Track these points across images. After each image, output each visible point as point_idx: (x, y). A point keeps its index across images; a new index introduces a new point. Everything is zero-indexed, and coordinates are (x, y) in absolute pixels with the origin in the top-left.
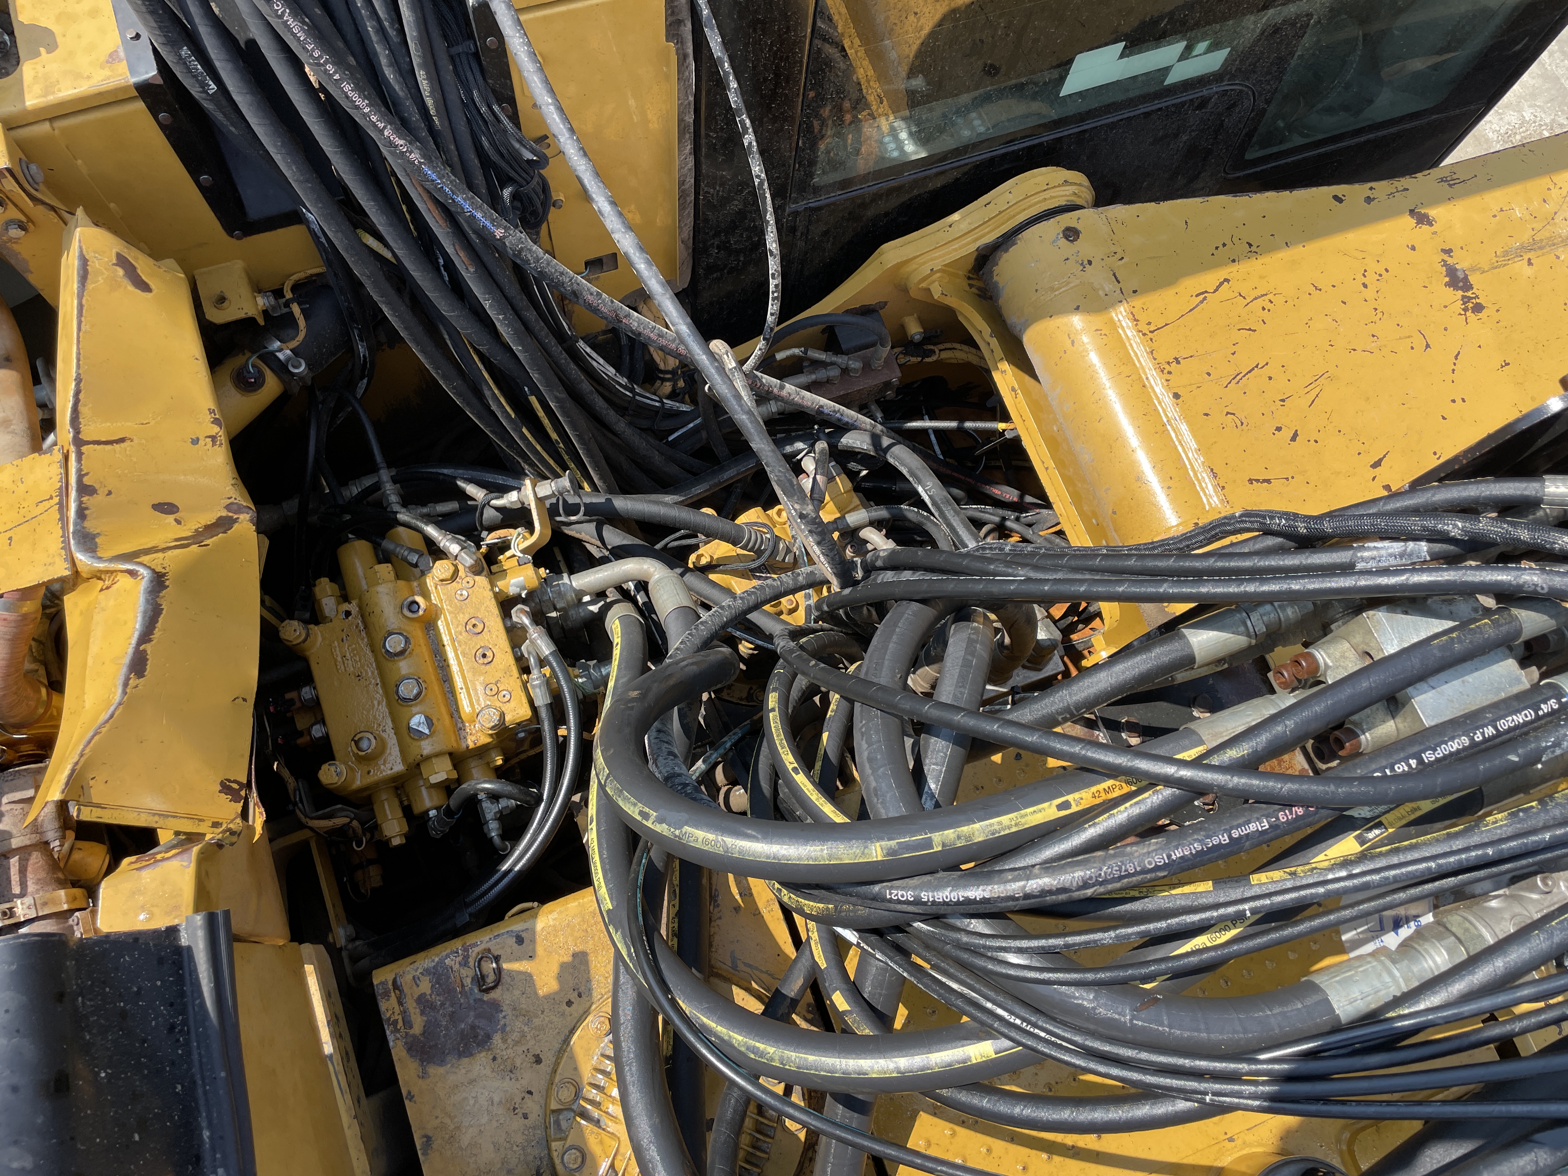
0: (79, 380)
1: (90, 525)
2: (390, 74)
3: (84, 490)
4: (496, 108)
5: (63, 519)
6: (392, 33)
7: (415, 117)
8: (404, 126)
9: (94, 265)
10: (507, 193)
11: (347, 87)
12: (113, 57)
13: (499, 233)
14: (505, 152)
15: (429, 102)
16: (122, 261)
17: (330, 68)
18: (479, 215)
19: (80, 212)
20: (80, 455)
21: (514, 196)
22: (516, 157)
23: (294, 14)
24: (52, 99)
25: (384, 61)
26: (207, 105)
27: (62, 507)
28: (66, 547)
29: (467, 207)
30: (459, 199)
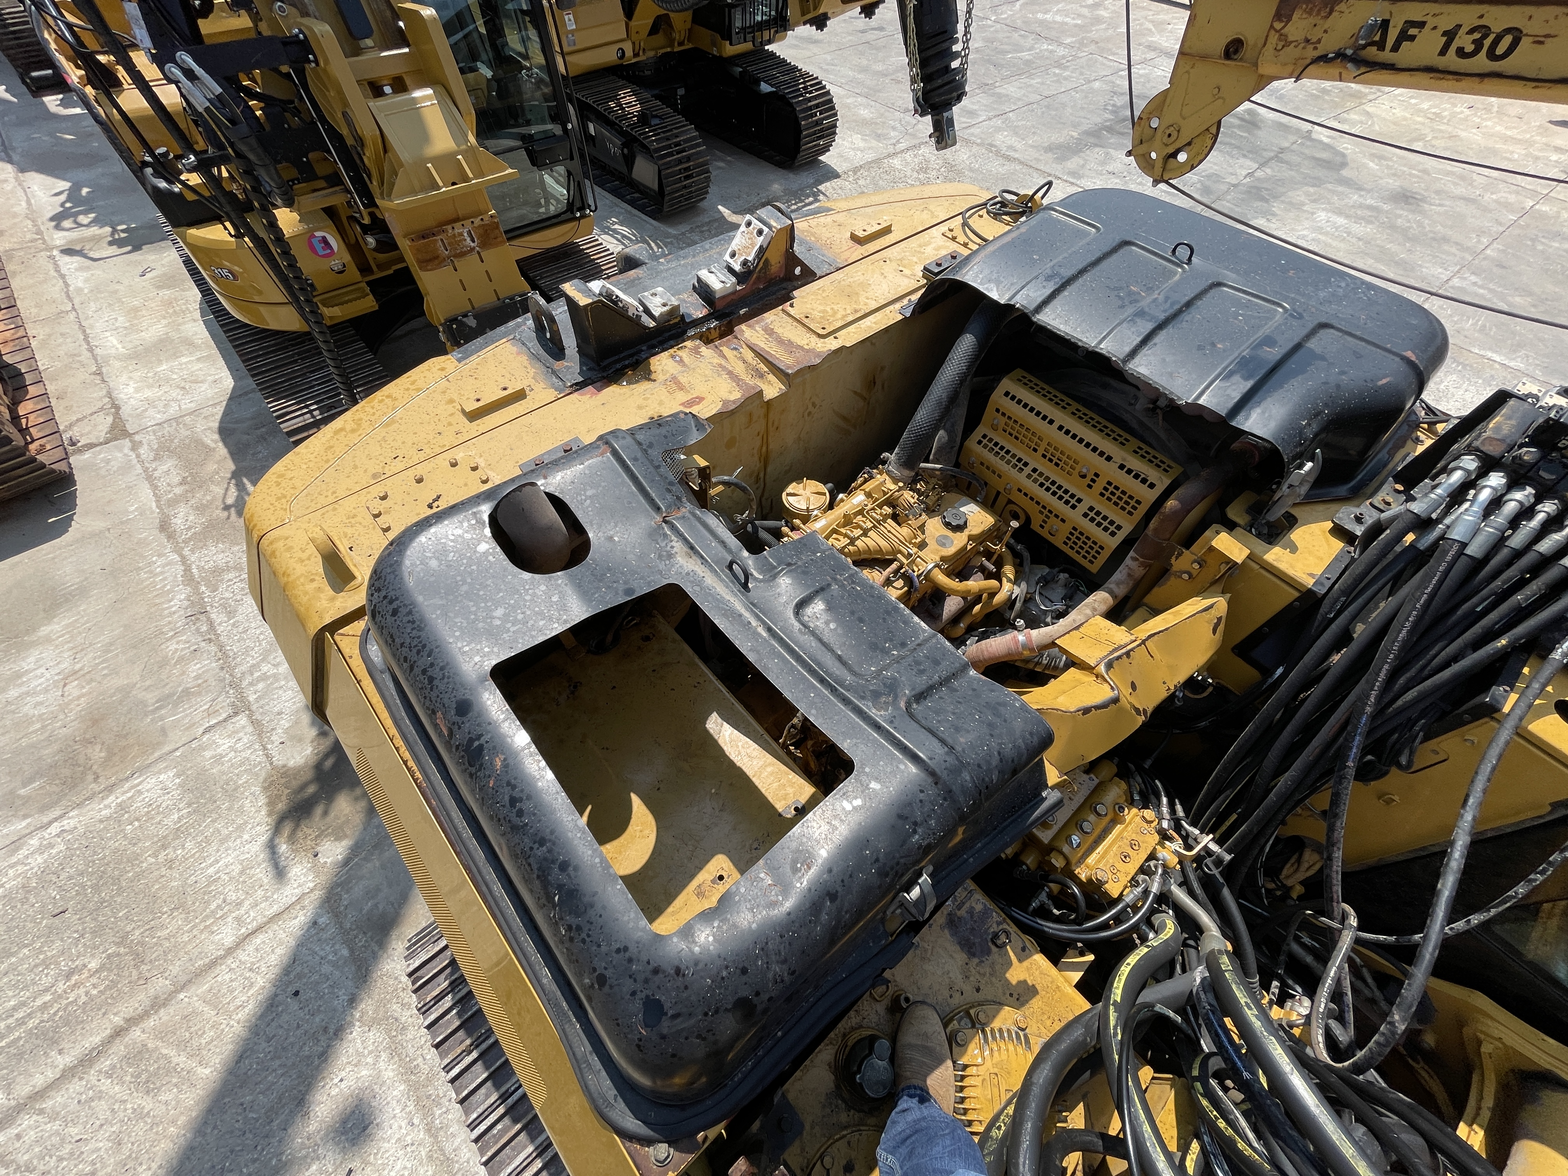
0: (1166, 629)
1: (1115, 664)
2: (1402, 681)
3: (1128, 654)
4: (1421, 734)
5: (1112, 652)
6: (1426, 672)
7: (1386, 700)
8: (1379, 698)
9: (1212, 611)
10: (1369, 757)
11: (1386, 667)
12: (1312, 575)
13: (1350, 764)
14: (1397, 746)
15: (1400, 702)
16: (1219, 619)
17: (1392, 656)
18: (1354, 750)
19: (1229, 595)
20: (1139, 645)
21: (1370, 761)
22: (1399, 753)
23: (1408, 632)
24: (1275, 564)
25: (1408, 675)
26: (1319, 617)
27: (1115, 650)
28: (1102, 660)
29: (1356, 743)
30: (1358, 738)
